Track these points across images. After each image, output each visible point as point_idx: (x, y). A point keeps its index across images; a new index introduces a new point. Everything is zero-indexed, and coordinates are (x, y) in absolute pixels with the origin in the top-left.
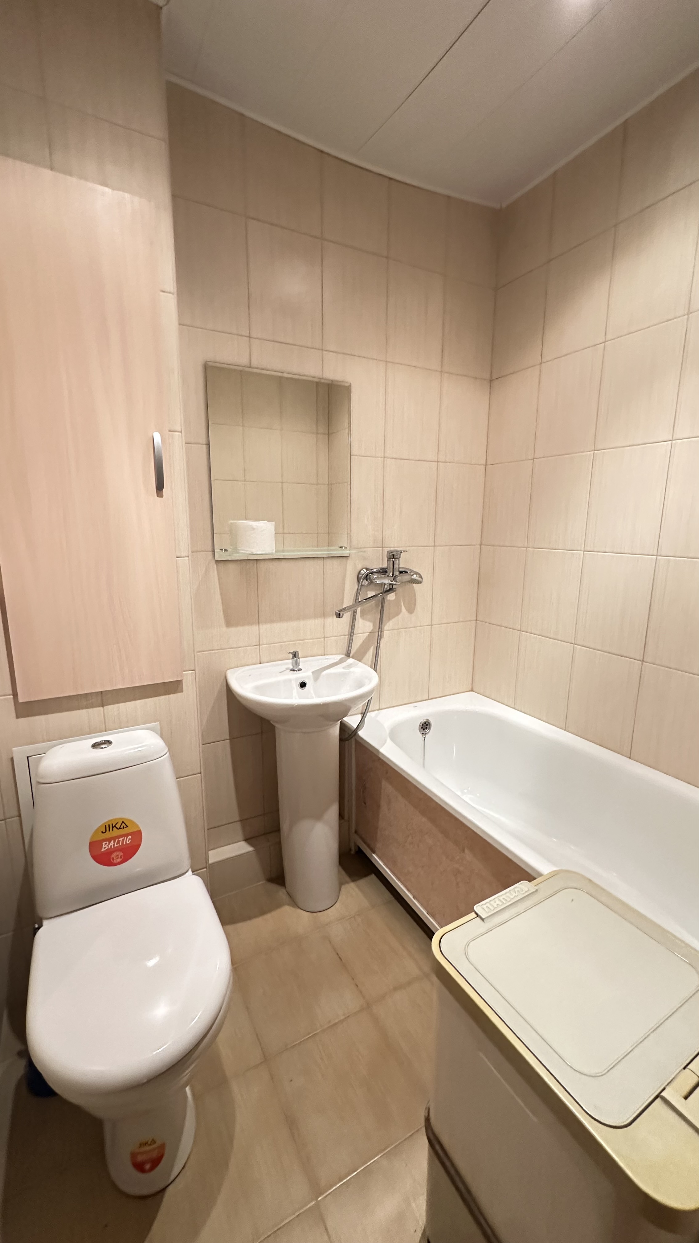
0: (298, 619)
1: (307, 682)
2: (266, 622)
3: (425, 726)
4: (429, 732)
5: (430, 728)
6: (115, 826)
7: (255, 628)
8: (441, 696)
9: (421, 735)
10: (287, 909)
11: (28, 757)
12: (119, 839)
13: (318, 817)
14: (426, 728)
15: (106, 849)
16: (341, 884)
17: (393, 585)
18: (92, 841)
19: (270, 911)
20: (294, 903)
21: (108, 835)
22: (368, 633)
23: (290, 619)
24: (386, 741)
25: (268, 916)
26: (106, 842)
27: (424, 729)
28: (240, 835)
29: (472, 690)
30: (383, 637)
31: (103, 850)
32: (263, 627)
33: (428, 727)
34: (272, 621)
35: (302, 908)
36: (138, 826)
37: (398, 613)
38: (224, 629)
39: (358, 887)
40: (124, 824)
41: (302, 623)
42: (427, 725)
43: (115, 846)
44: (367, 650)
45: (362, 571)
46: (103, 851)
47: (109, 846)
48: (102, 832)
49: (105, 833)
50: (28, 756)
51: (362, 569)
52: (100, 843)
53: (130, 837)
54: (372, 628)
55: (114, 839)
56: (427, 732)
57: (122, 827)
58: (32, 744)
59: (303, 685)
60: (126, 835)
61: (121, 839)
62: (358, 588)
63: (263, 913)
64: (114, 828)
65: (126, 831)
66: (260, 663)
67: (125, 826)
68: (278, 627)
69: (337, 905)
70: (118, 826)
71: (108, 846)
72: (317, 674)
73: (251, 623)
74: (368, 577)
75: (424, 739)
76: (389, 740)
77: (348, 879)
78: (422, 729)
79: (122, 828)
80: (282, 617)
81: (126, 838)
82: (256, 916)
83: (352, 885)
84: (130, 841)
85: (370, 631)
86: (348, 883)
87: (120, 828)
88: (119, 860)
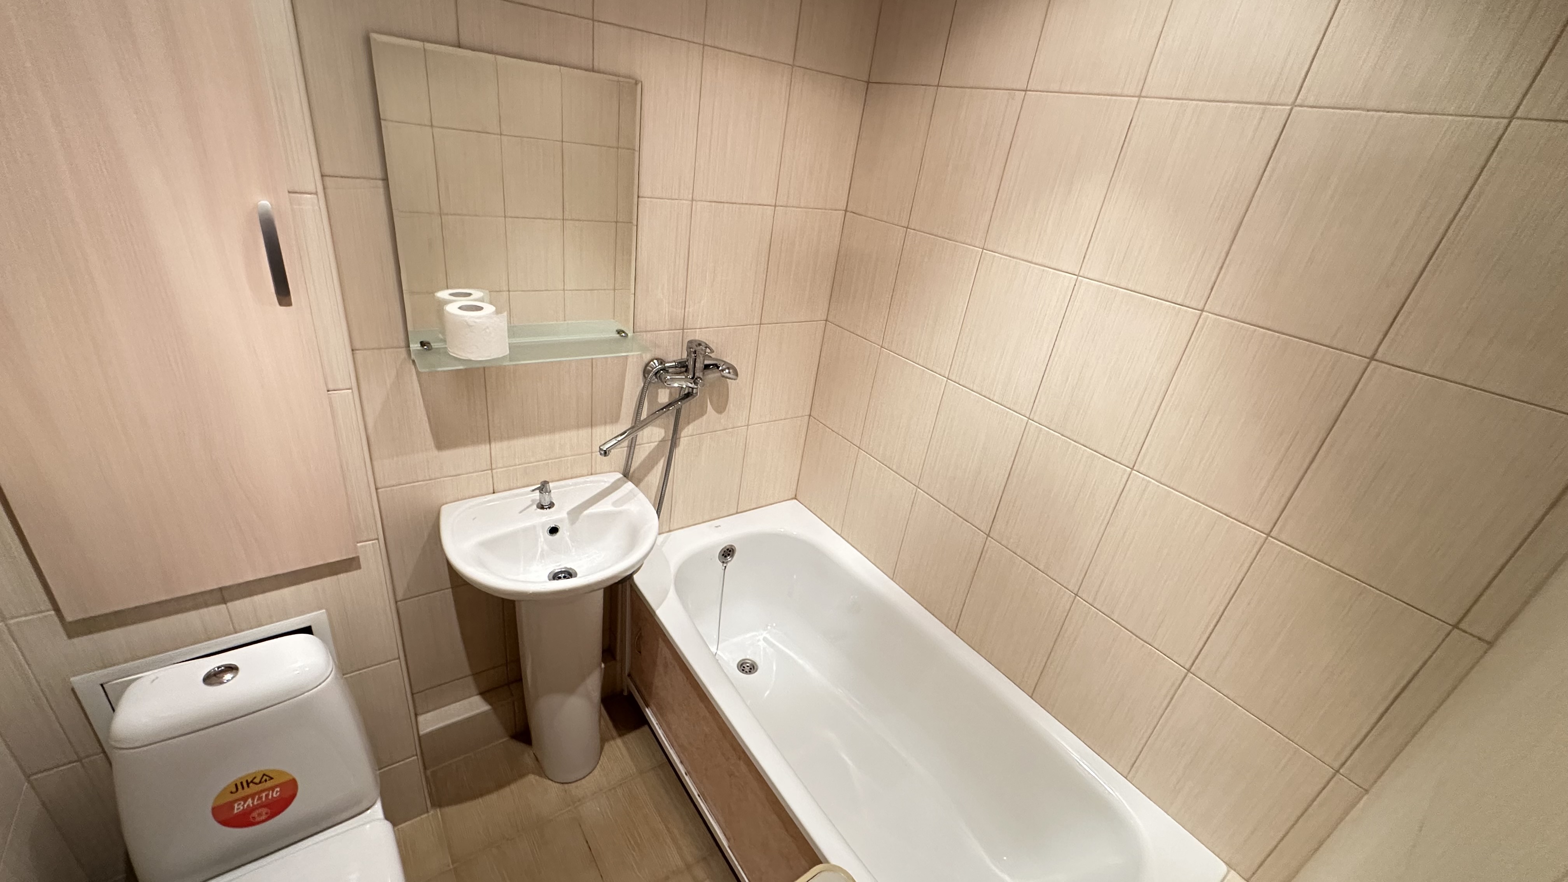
0: (552, 430)
1: (559, 525)
2: (502, 439)
3: (728, 553)
4: (730, 561)
5: (732, 556)
6: (252, 782)
7: (484, 449)
8: (756, 507)
9: (722, 564)
10: (532, 778)
11: (102, 685)
12: (261, 795)
13: (570, 690)
14: (729, 555)
15: (240, 810)
16: (604, 740)
17: (693, 388)
18: (215, 805)
19: (508, 783)
20: (541, 772)
21: (241, 793)
22: (656, 443)
23: (539, 431)
24: (667, 592)
25: (506, 791)
26: (239, 802)
27: (726, 557)
28: (473, 689)
29: (795, 498)
30: (679, 445)
31: (236, 811)
32: (497, 447)
33: (731, 553)
34: (510, 437)
35: (550, 778)
36: (291, 776)
37: (703, 413)
38: (436, 453)
39: (624, 743)
40: (266, 777)
41: (557, 436)
42: (730, 551)
43: (255, 803)
44: (656, 463)
45: (652, 363)
46: (237, 813)
47: (246, 806)
48: (232, 793)
49: (236, 794)
50: (102, 682)
51: (652, 360)
52: (230, 805)
53: (278, 789)
54: (663, 434)
55: (252, 796)
56: (729, 560)
57: (263, 780)
58: (105, 667)
59: (554, 531)
60: (272, 789)
61: (264, 795)
62: (644, 386)
63: (500, 786)
64: (251, 785)
65: (269, 784)
66: (494, 493)
67: (268, 778)
68: (519, 444)
69: (596, 772)
70: (257, 780)
71: (243, 806)
72: (575, 513)
73: (475, 441)
74: (658, 375)
75: (724, 568)
76: (672, 593)
77: (614, 733)
78: (723, 557)
79: (263, 782)
80: (526, 431)
81: (271, 792)
82: (489, 792)
83: (619, 741)
84: (278, 794)
85: (660, 439)
86: (613, 738)
87: (260, 782)
88: (263, 817)
